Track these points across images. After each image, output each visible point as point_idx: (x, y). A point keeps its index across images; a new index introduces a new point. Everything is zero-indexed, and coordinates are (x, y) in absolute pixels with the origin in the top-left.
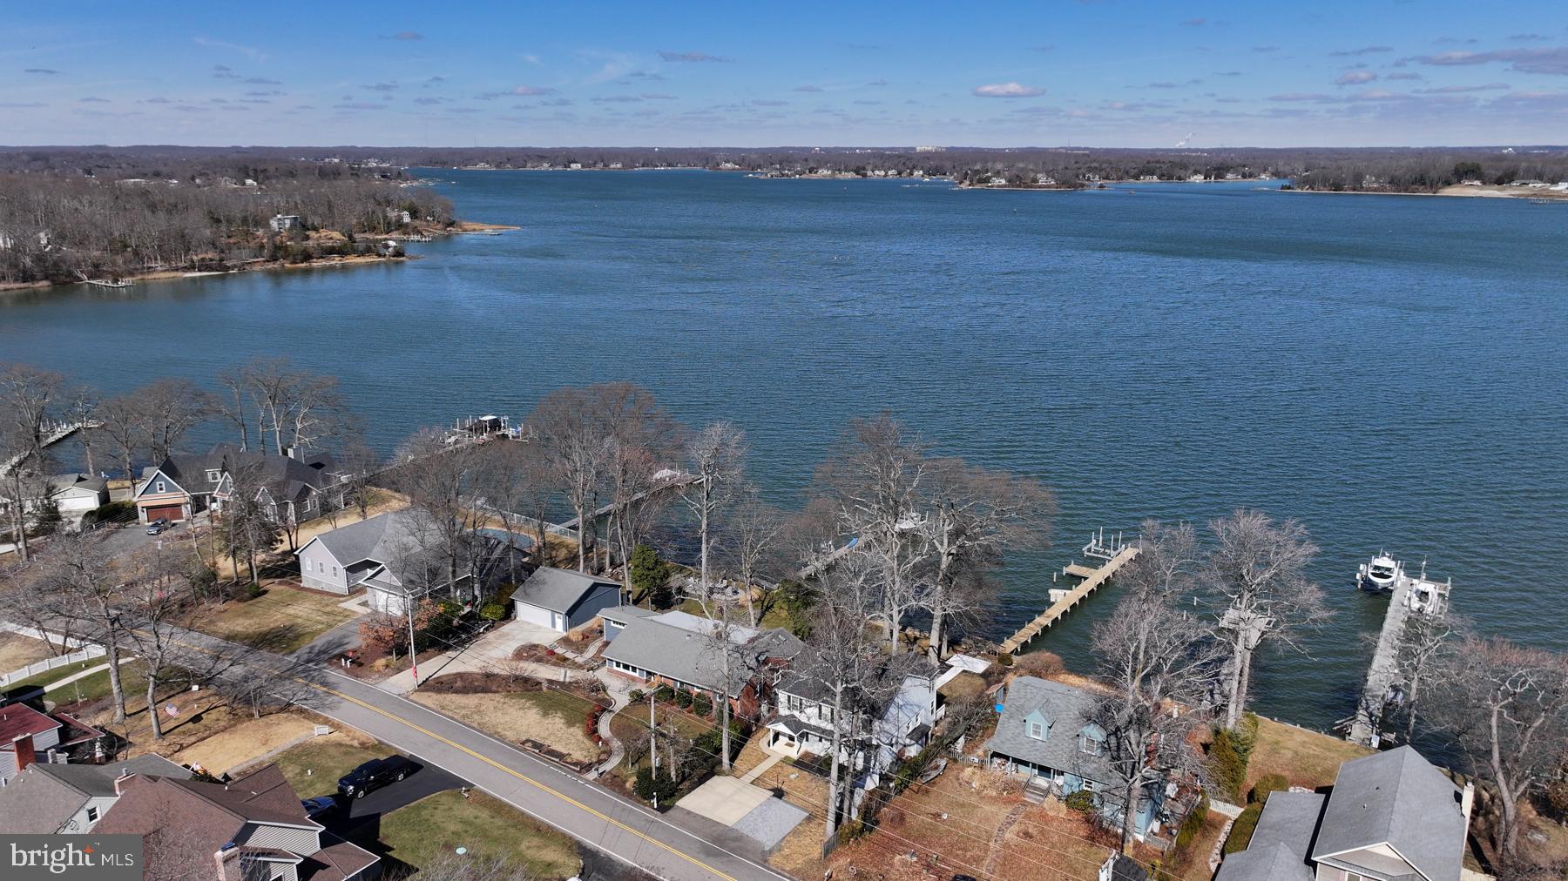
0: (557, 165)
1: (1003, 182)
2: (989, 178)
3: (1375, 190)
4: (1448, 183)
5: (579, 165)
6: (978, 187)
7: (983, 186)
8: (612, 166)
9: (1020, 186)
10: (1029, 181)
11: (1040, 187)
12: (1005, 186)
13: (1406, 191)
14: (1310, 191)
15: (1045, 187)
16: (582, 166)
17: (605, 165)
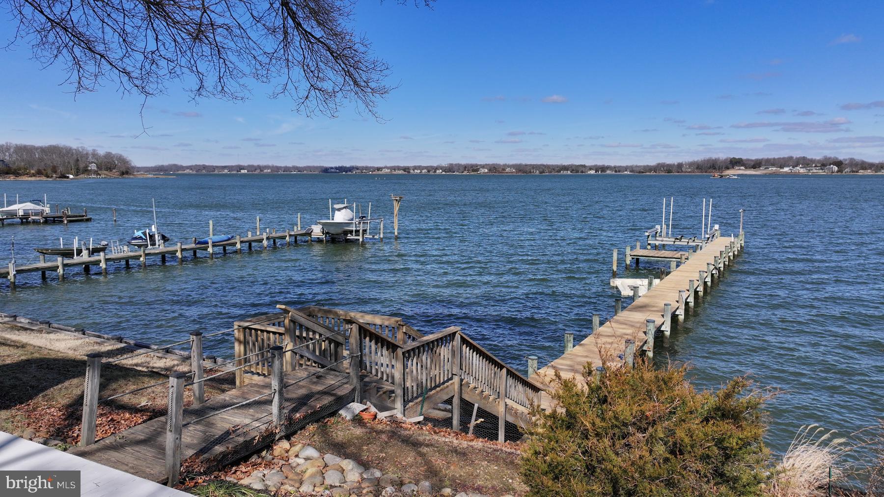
0: (232, 171)
1: (486, 171)
2: (479, 169)
3: (690, 172)
4: (727, 168)
5: (246, 171)
6: (472, 173)
7: (475, 173)
8: (265, 171)
9: (496, 173)
10: (500, 170)
11: (507, 173)
12: (487, 173)
13: (706, 172)
14: (655, 174)
15: (510, 173)
16: (248, 171)
17: (261, 171)
